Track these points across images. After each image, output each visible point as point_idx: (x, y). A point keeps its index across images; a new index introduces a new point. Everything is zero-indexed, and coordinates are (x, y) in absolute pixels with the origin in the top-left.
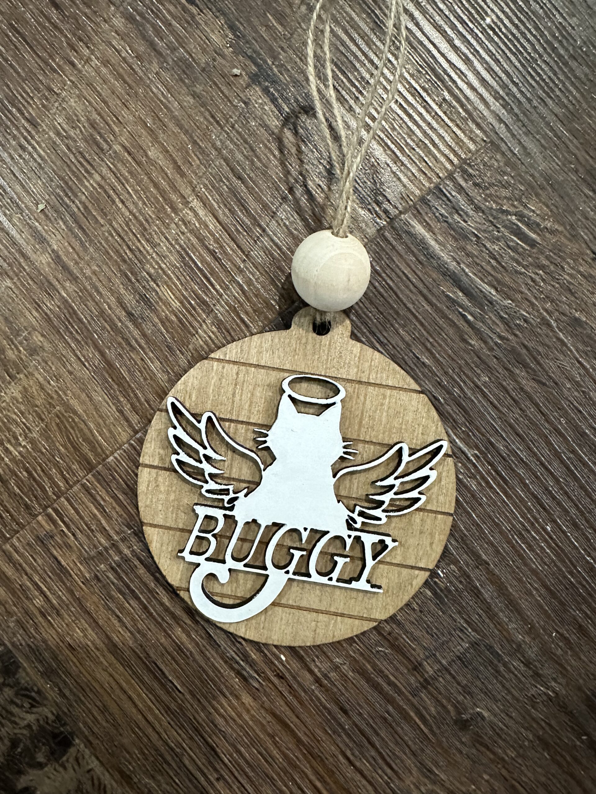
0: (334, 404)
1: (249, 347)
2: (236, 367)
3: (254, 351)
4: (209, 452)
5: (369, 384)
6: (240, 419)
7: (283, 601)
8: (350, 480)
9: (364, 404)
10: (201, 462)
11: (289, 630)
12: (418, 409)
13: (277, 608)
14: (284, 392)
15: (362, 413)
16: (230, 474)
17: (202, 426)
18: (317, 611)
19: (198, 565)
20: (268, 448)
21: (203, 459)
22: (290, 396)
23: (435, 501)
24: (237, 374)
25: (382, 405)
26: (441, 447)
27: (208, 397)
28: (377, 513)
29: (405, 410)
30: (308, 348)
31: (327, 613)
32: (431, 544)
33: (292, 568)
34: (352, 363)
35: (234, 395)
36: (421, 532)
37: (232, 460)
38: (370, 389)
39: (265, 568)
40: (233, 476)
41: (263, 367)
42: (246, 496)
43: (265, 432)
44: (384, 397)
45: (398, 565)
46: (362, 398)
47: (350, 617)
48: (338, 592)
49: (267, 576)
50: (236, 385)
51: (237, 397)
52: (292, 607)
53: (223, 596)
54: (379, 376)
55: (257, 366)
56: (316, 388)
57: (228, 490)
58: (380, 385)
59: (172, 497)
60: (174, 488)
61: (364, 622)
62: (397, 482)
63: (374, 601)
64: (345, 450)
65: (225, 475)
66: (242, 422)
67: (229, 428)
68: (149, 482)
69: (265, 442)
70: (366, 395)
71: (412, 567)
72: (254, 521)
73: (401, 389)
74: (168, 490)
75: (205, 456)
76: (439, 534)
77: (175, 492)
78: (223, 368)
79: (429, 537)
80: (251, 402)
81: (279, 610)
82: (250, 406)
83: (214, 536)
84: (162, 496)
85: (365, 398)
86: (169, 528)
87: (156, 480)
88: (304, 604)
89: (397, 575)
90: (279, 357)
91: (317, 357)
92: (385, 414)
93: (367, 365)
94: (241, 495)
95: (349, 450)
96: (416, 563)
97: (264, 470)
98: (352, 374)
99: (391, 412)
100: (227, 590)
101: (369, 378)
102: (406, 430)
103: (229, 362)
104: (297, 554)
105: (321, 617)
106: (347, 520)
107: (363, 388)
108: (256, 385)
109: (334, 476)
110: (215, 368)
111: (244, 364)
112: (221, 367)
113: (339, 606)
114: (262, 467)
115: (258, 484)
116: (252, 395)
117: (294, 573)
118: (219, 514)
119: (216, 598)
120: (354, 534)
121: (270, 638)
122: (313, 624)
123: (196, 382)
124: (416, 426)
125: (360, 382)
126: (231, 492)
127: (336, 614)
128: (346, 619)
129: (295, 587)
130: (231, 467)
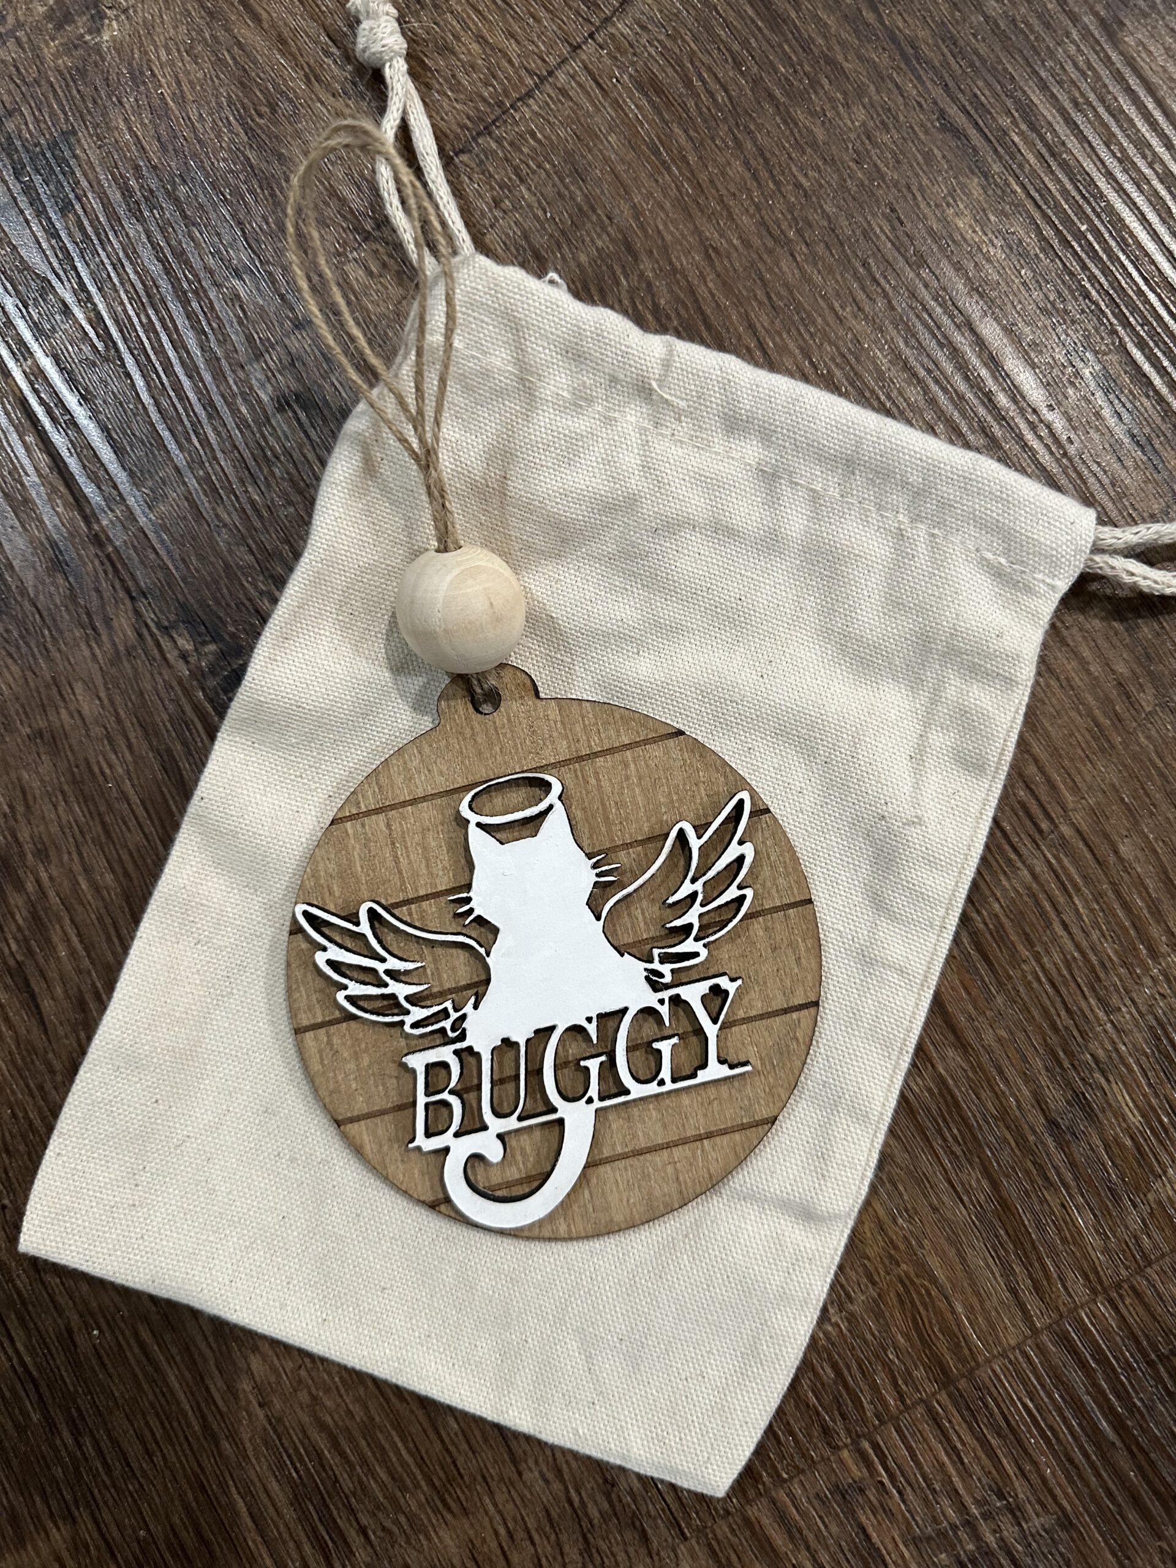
0: (551, 807)
1: (390, 777)
2: (382, 817)
3: (399, 780)
4: (393, 963)
5: (596, 755)
6: (422, 893)
7: (607, 1152)
8: (629, 915)
9: (600, 787)
10: (386, 985)
11: (635, 1197)
12: (684, 761)
13: (601, 1169)
14: (468, 822)
15: (603, 804)
16: (441, 985)
17: (365, 928)
18: (668, 1146)
19: (446, 1150)
20: (480, 920)
21: (387, 979)
22: (479, 825)
23: (774, 891)
24: (388, 826)
25: (627, 778)
26: (741, 802)
27: (358, 881)
28: (689, 946)
29: (666, 770)
30: (479, 740)
31: (684, 1142)
32: (798, 960)
33: (593, 1091)
34: (555, 734)
35: (396, 858)
36: (774, 950)
37: (435, 961)
38: (600, 761)
39: (554, 1110)
40: (447, 986)
41: (424, 799)
42: (476, 1007)
43: (465, 895)
44: (626, 765)
45: (762, 1017)
46: (593, 781)
47: (724, 1132)
48: (685, 1100)
49: (561, 1122)
50: (393, 844)
51: (404, 862)
52: (625, 1156)
53: (509, 1185)
54: (603, 736)
55: (414, 802)
56: (518, 795)
57: (446, 1009)
58: (611, 751)
59: (365, 1061)
60: (363, 1046)
61: (748, 1132)
62: (698, 886)
63: (749, 1090)
64: (598, 871)
65: (435, 990)
66: (427, 897)
67: (410, 914)
68: (320, 1052)
69: (471, 910)
70: (596, 773)
71: (786, 1011)
72: (506, 1041)
73: (646, 742)
74: (356, 1053)
75: (388, 972)
76: (804, 940)
77: (366, 1050)
78: (363, 825)
79: (790, 951)
80: (428, 860)
81: (605, 1170)
82: (427, 866)
83: (451, 1092)
84: (351, 1066)
85: (598, 780)
86: (382, 1113)
87: (329, 1043)
88: (642, 1143)
89: (766, 1034)
90: (441, 773)
91: (497, 749)
92: (637, 790)
93: (578, 728)
94: (468, 1009)
95: (603, 869)
96: (788, 1001)
97: (488, 955)
98: (564, 751)
99: (647, 781)
100: (513, 1173)
101: (590, 747)
102: (680, 800)
103: (368, 813)
104: (593, 1065)
105: (677, 1152)
106: (647, 978)
107: (587, 766)
108: (425, 830)
109: (598, 918)
110: (350, 831)
111: (393, 807)
112: (359, 827)
113: (698, 1124)
114: (482, 951)
115: (488, 981)
116: (425, 849)
117: (601, 1099)
118: (446, 1054)
119: (499, 1193)
120: (666, 995)
121: (611, 1221)
122: (670, 1169)
123: (332, 866)
124: (694, 788)
125: (580, 759)
126: (451, 1011)
127: (699, 1138)
128: (718, 1140)
129: (616, 1123)
130: (439, 975)
